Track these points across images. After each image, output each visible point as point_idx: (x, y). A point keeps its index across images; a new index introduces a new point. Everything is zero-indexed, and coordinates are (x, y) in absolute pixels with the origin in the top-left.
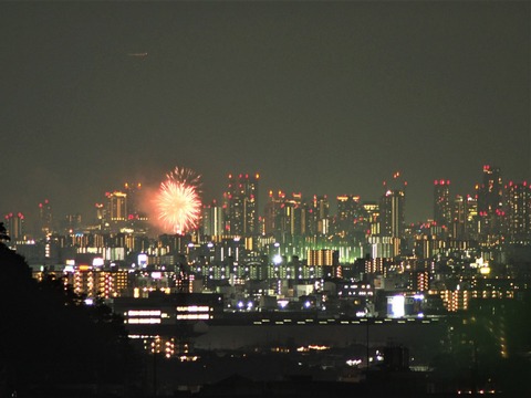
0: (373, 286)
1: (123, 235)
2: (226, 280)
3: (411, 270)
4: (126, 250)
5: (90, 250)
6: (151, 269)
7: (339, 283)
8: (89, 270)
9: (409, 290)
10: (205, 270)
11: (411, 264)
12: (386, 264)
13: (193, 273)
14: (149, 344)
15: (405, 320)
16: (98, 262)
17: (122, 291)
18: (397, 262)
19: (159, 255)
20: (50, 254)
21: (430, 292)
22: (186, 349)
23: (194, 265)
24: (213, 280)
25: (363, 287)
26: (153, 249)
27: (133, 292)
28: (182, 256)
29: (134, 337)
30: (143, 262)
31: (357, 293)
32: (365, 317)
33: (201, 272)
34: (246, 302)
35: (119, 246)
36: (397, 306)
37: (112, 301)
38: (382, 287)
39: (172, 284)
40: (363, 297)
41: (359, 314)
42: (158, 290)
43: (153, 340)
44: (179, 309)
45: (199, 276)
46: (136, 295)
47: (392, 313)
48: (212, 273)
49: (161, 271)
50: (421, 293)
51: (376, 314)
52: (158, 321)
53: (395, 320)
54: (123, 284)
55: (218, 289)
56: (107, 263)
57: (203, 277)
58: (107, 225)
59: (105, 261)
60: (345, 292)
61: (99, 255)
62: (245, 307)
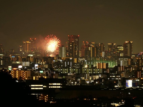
0: (120, 76)
1: (29, 57)
2: (67, 74)
3: (135, 70)
4: (30, 62)
5: (17, 62)
6: (39, 69)
7: (108, 75)
8: (17, 70)
9: (134, 78)
10: (59, 70)
11: (135, 68)
12: (126, 68)
13: (55, 71)
14: (38, 97)
15: (133, 88)
16: (20, 67)
17: (29, 77)
18: (130, 67)
19: (43, 64)
20: (3, 64)
21: (142, 78)
22: (52, 99)
23: (55, 68)
24: (62, 74)
25: (117, 76)
26: (40, 62)
27: (33, 78)
28: (51, 65)
29: (33, 94)
30: (37, 67)
31: (115, 79)
32: (118, 87)
33: (58, 71)
34: (74, 82)
35: (28, 61)
36: (130, 83)
37: (25, 81)
38: (124, 76)
39: (47, 75)
40: (117, 80)
41: (116, 86)
42: (42, 77)
43: (40, 96)
44: (50, 84)
45: (57, 72)
46: (34, 79)
47: (128, 86)
48: (62, 71)
49: (43, 70)
50: (138, 79)
51: (122, 86)
52: (42, 88)
53: (129, 89)
54: (29, 75)
55: (64, 77)
56: (23, 67)
57: (59, 73)
58: (23, 53)
59: (23, 66)
60: (111, 78)
61: (21, 64)
62: (74, 83)
